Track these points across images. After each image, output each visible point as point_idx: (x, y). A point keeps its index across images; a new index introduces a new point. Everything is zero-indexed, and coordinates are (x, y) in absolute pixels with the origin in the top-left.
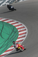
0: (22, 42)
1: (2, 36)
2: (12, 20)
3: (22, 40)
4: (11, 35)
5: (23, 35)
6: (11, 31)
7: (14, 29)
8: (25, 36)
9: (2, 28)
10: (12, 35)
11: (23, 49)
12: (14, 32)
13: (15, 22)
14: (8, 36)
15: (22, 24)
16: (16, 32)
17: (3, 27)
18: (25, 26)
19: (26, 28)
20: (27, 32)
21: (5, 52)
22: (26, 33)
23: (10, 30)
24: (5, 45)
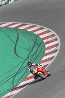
0: (53, 60)
1: (17, 54)
2: (31, 25)
3: (52, 58)
4: (32, 50)
5: (53, 49)
6: (32, 44)
7: (36, 39)
8: (57, 50)
9: (16, 39)
10: (35, 49)
11: (46, 76)
12: (37, 44)
13: (38, 27)
14: (27, 52)
15: (50, 30)
16: (40, 44)
17: (18, 38)
18: (55, 34)
19: (57, 36)
20: (60, 44)
21: (25, 80)
22: (57, 45)
23: (30, 42)
24: (23, 68)
